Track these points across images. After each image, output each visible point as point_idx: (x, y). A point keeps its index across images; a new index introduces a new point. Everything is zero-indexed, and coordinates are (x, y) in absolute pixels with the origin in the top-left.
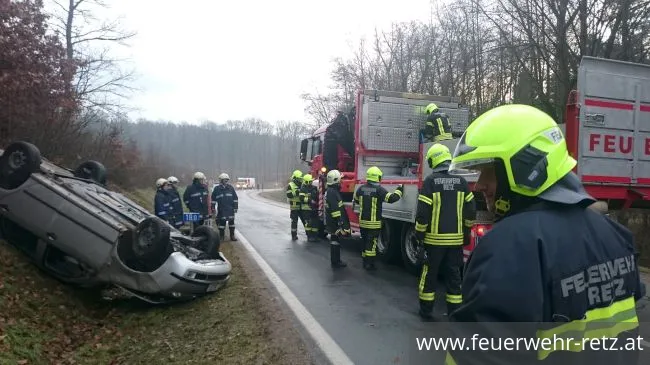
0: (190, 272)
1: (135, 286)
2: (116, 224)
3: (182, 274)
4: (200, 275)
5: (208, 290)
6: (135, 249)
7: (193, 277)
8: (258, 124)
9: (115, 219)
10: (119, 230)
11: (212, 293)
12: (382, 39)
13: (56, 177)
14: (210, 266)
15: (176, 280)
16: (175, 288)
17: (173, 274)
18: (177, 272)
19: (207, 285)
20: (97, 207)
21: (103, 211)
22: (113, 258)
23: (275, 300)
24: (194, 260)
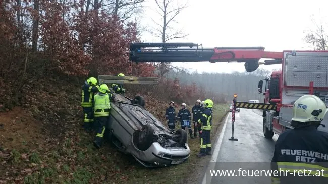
0: (161, 153)
3: (157, 154)
5: (172, 163)
6: (139, 139)
7: (163, 156)
9: (135, 124)
10: (134, 129)
15: (155, 157)
16: (155, 160)
17: (153, 153)
18: (155, 153)
19: (171, 161)
21: (131, 120)
22: (131, 142)
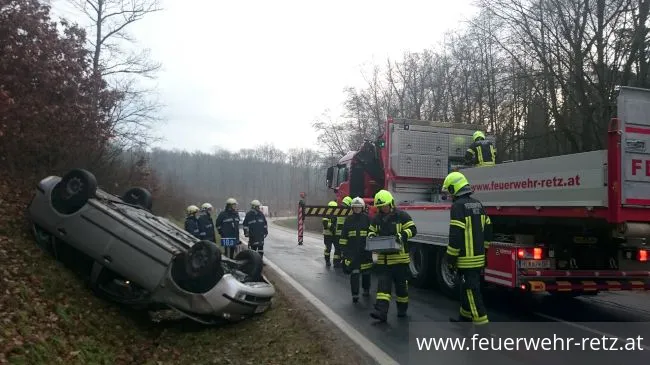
0: (241, 293)
1: (187, 306)
2: (169, 247)
3: (233, 296)
4: (250, 297)
5: (256, 311)
6: (188, 271)
7: (243, 298)
8: (271, 153)
9: (169, 242)
10: (173, 253)
11: (260, 314)
12: (395, 69)
13: (110, 203)
14: (257, 288)
15: (228, 301)
16: (226, 309)
17: (225, 295)
18: (229, 295)
19: (256, 306)
20: (150, 230)
21: (157, 235)
22: (167, 280)
23: (322, 321)
24: (243, 282)
